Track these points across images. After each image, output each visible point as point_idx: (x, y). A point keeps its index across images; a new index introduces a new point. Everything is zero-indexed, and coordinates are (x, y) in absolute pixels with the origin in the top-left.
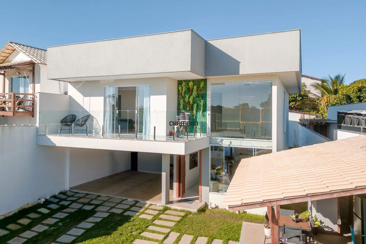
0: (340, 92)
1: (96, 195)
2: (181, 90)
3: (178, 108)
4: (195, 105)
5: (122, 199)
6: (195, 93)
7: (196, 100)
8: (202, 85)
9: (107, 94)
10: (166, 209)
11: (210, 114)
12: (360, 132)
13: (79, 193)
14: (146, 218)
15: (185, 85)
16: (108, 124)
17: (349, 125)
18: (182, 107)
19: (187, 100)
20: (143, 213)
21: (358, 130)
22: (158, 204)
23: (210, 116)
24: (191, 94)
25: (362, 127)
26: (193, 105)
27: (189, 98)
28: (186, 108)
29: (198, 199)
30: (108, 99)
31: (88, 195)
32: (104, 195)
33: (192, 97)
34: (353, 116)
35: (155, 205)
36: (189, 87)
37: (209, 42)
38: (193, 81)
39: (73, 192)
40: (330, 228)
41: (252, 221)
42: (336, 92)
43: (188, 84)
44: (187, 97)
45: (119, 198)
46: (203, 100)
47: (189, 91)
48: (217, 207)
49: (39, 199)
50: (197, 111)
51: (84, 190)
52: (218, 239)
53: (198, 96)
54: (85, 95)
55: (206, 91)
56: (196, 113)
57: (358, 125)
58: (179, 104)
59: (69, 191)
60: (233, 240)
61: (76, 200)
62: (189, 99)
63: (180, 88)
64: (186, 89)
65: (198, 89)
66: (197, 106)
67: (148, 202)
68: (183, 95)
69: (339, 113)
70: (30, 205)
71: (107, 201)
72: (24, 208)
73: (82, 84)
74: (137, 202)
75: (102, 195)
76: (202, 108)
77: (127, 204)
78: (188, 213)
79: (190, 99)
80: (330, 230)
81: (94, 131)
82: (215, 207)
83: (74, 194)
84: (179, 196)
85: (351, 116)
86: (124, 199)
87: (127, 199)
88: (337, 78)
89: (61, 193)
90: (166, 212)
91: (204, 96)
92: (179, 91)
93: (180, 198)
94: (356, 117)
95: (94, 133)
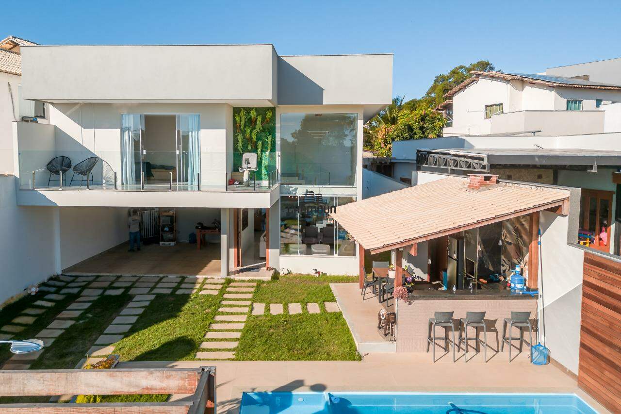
0: (400, 122)
1: (113, 276)
2: (238, 121)
3: (234, 146)
4: (260, 143)
5: (158, 277)
6: (259, 125)
7: (261, 136)
8: (269, 115)
9: (126, 124)
10: (229, 281)
11: (280, 155)
12: (448, 173)
13: (82, 276)
14: (211, 294)
15: (245, 115)
16: (129, 170)
17: (433, 166)
18: (240, 145)
19: (248, 136)
20: (201, 289)
21: (445, 171)
22: (216, 277)
23: (280, 157)
24: (254, 128)
25: (449, 168)
26: (256, 143)
27: (251, 132)
28: (247, 147)
29: (264, 265)
30: (126, 133)
31: (100, 278)
32: (127, 274)
33: (255, 132)
34: (438, 155)
35: (212, 278)
36: (251, 117)
37: (283, 58)
38: (257, 109)
39: (68, 276)
40: (420, 278)
41: (336, 282)
42: (394, 121)
43: (249, 113)
44: (249, 131)
45: (154, 276)
46: (270, 136)
47: (251, 123)
48: (289, 273)
49: (25, 290)
50: (262, 151)
51: (88, 272)
52: (312, 303)
53: (263, 131)
54: (85, 126)
55: (275, 124)
56: (262, 154)
57: (445, 165)
58: (236, 141)
59: (62, 275)
60: (329, 301)
61: (86, 285)
62: (251, 135)
63: (237, 119)
64: (246, 120)
65: (264, 121)
66: (263, 144)
67: (200, 277)
68: (242, 128)
69: (419, 151)
70: (16, 299)
71: (137, 281)
72: (9, 303)
73: (77, 107)
74: (184, 278)
75: (123, 275)
76: (269, 147)
77: (171, 282)
78: (260, 283)
79: (253, 134)
80: (420, 280)
81: (104, 181)
82: (287, 272)
83: (74, 278)
84: (238, 265)
85: (436, 155)
86: (162, 276)
87: (167, 276)
88: (395, 102)
89: (51, 279)
90: (230, 285)
91: (272, 131)
92: (235, 122)
93: (240, 268)
94: (442, 156)
95: (104, 185)
